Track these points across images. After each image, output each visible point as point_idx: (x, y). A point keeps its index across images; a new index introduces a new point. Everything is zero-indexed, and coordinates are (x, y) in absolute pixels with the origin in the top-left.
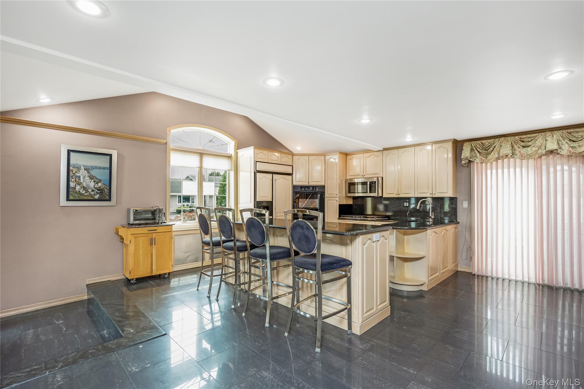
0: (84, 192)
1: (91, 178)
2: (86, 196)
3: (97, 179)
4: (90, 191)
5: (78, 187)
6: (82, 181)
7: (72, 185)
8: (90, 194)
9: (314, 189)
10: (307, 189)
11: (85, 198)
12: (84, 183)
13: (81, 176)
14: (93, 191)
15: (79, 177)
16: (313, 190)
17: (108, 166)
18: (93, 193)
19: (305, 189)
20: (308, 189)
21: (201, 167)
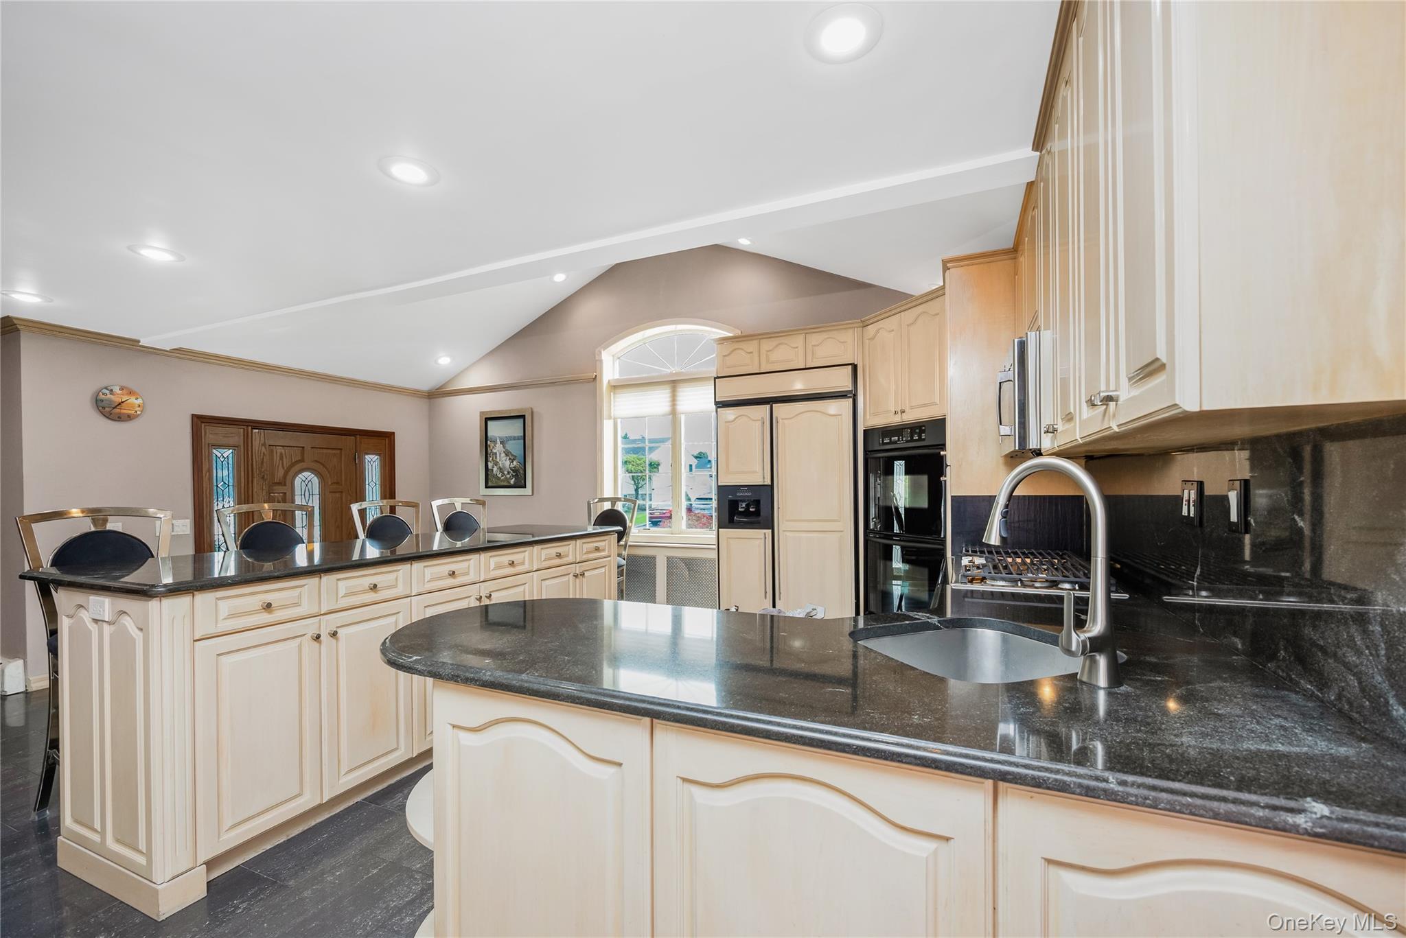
0: (500, 476)
1: (507, 455)
2: (503, 481)
3: (512, 455)
4: (506, 473)
5: (495, 469)
6: (498, 460)
7: (490, 465)
8: (506, 478)
9: (916, 437)
10: (897, 438)
11: (502, 484)
12: (500, 463)
13: (498, 454)
14: (509, 473)
15: (496, 453)
16: (912, 440)
17: (522, 434)
18: (508, 476)
19: (890, 439)
20: (899, 438)
21: (674, 413)
